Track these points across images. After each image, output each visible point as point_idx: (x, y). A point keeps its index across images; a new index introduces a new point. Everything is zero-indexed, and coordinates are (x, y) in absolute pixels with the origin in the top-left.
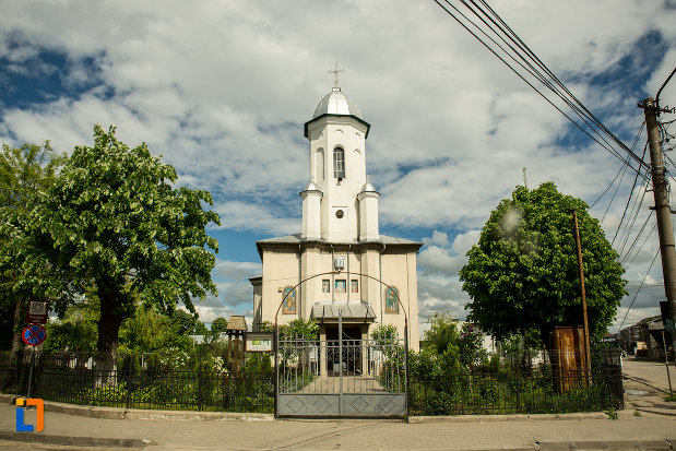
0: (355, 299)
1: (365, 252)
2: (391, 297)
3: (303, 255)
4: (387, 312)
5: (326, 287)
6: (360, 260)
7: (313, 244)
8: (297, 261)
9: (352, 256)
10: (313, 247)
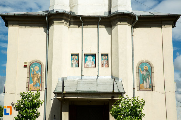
0: (105, 74)
1: (115, 25)
2: (145, 73)
3: (51, 28)
4: (140, 89)
5: (75, 62)
6: (110, 33)
7: (60, 16)
8: (45, 34)
9: (103, 30)
10: (60, 19)
